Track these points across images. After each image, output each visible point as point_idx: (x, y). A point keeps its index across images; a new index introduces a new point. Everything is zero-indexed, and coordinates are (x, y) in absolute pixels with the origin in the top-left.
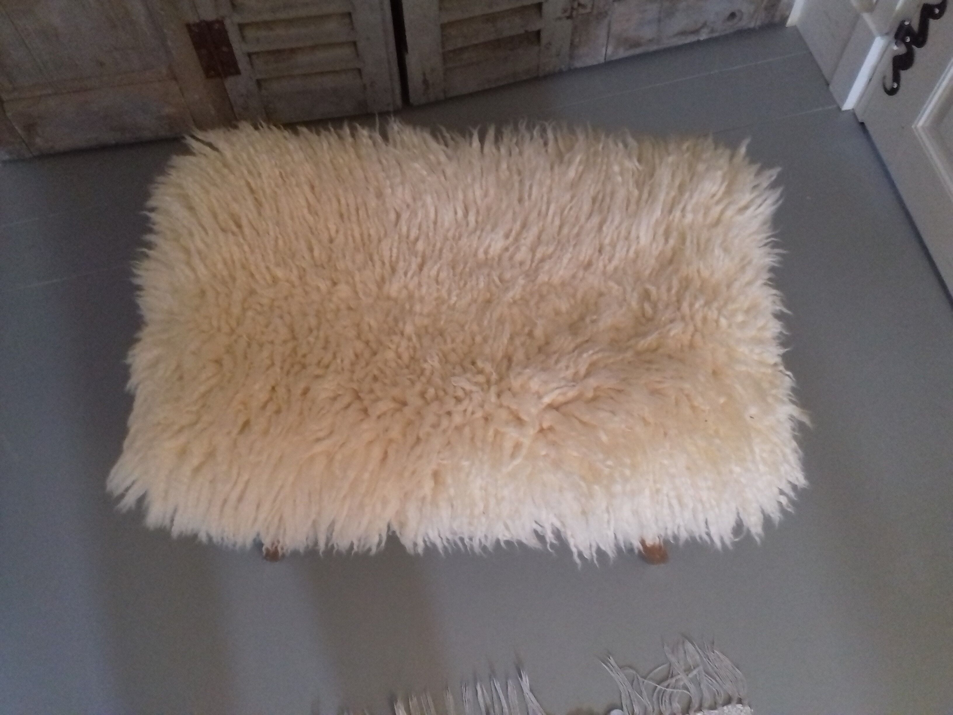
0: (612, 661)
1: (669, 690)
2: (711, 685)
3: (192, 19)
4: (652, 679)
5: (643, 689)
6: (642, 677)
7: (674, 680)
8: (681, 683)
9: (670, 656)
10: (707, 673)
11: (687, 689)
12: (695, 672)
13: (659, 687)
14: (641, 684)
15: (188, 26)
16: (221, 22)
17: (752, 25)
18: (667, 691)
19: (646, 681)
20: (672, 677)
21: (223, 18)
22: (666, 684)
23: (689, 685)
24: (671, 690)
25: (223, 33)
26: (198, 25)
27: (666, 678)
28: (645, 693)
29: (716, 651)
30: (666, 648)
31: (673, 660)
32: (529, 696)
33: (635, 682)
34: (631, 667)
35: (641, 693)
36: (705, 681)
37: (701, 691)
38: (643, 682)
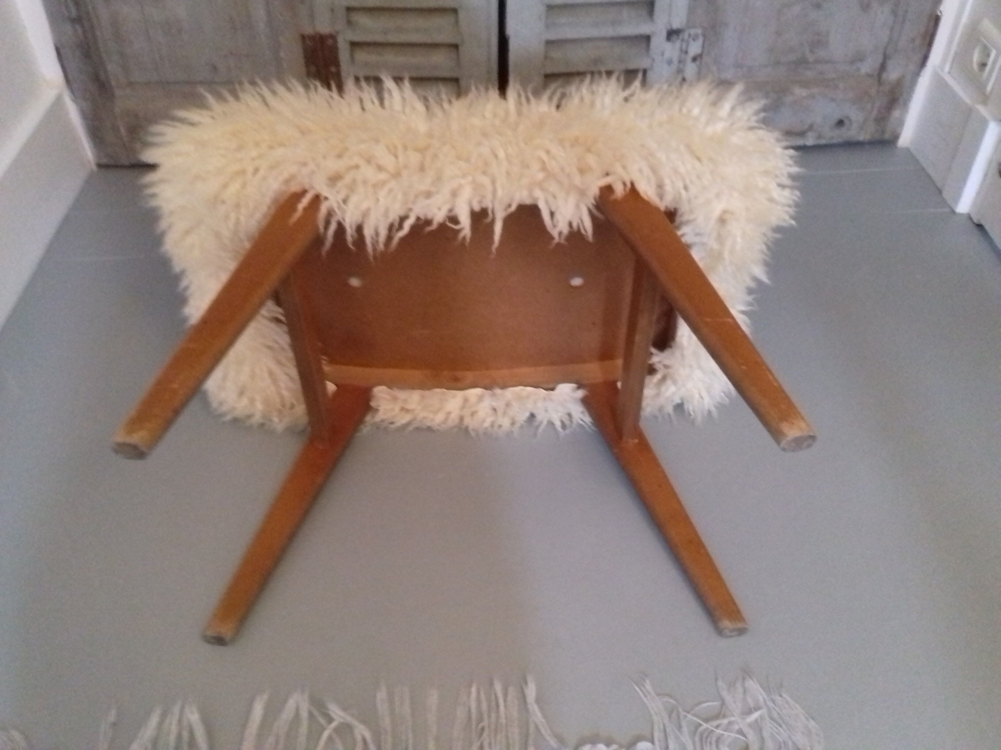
0: (648, 686)
1: (719, 731)
2: (777, 733)
3: (309, 30)
4: (695, 715)
5: (684, 724)
6: (685, 711)
7: (725, 721)
8: (736, 727)
9: (724, 694)
10: (772, 718)
11: (744, 735)
12: (755, 715)
13: (705, 725)
14: (682, 717)
15: (303, 37)
16: (333, 37)
17: (861, 138)
18: (715, 732)
19: (689, 716)
20: (724, 717)
21: (337, 33)
22: (715, 723)
23: (746, 730)
24: (722, 732)
25: (334, 50)
26: (312, 38)
27: (717, 717)
28: (685, 729)
29: (784, 695)
30: (720, 683)
31: (728, 698)
32: (534, 708)
33: (674, 715)
34: (671, 697)
35: (680, 727)
36: (768, 728)
37: (762, 739)
38: (685, 716)
